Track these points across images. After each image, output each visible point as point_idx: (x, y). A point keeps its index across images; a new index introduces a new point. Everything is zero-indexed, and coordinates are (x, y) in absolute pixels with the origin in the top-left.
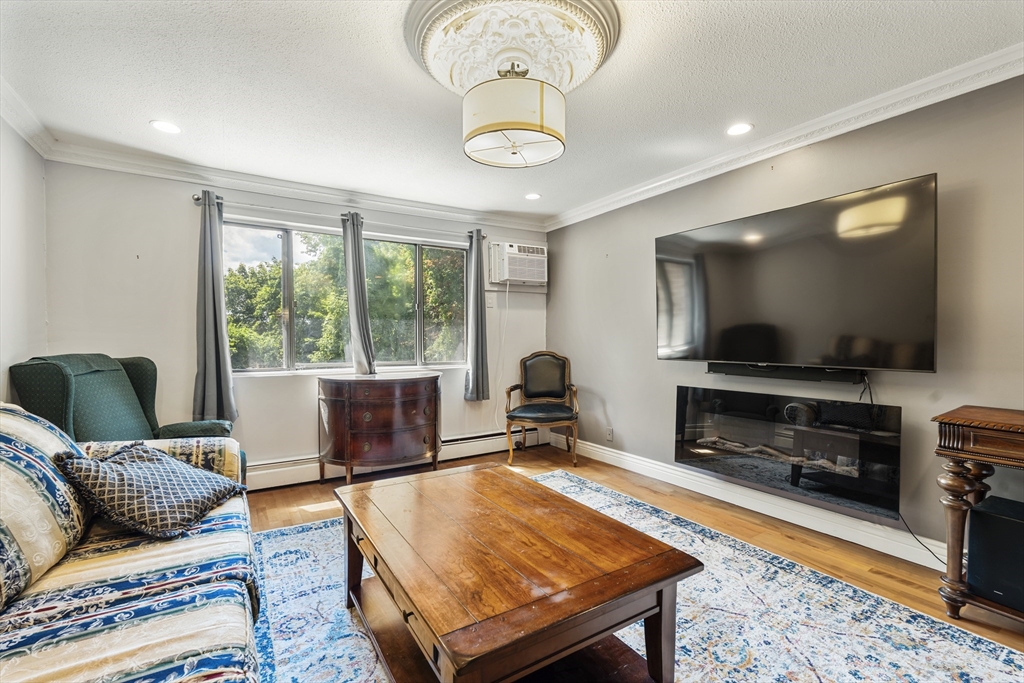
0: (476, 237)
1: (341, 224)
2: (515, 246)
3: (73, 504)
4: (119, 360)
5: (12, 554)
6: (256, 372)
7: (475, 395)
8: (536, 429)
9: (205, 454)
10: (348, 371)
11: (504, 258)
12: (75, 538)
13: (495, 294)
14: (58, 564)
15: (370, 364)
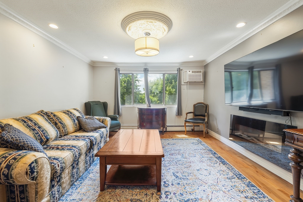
0: (179, 70)
1: (143, 71)
2: (191, 71)
3: (78, 124)
4: (102, 102)
5: (66, 129)
6: (127, 105)
7: (178, 114)
8: (199, 126)
9: (103, 120)
10: (144, 106)
11: (187, 75)
12: (77, 129)
13: (186, 86)
14: (74, 132)
15: (149, 104)
